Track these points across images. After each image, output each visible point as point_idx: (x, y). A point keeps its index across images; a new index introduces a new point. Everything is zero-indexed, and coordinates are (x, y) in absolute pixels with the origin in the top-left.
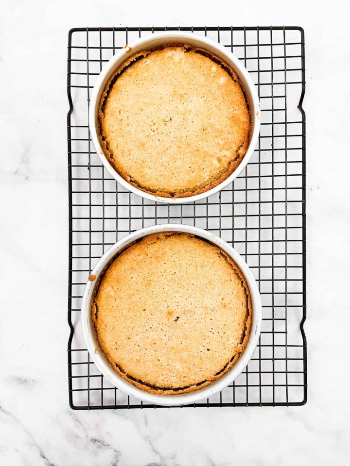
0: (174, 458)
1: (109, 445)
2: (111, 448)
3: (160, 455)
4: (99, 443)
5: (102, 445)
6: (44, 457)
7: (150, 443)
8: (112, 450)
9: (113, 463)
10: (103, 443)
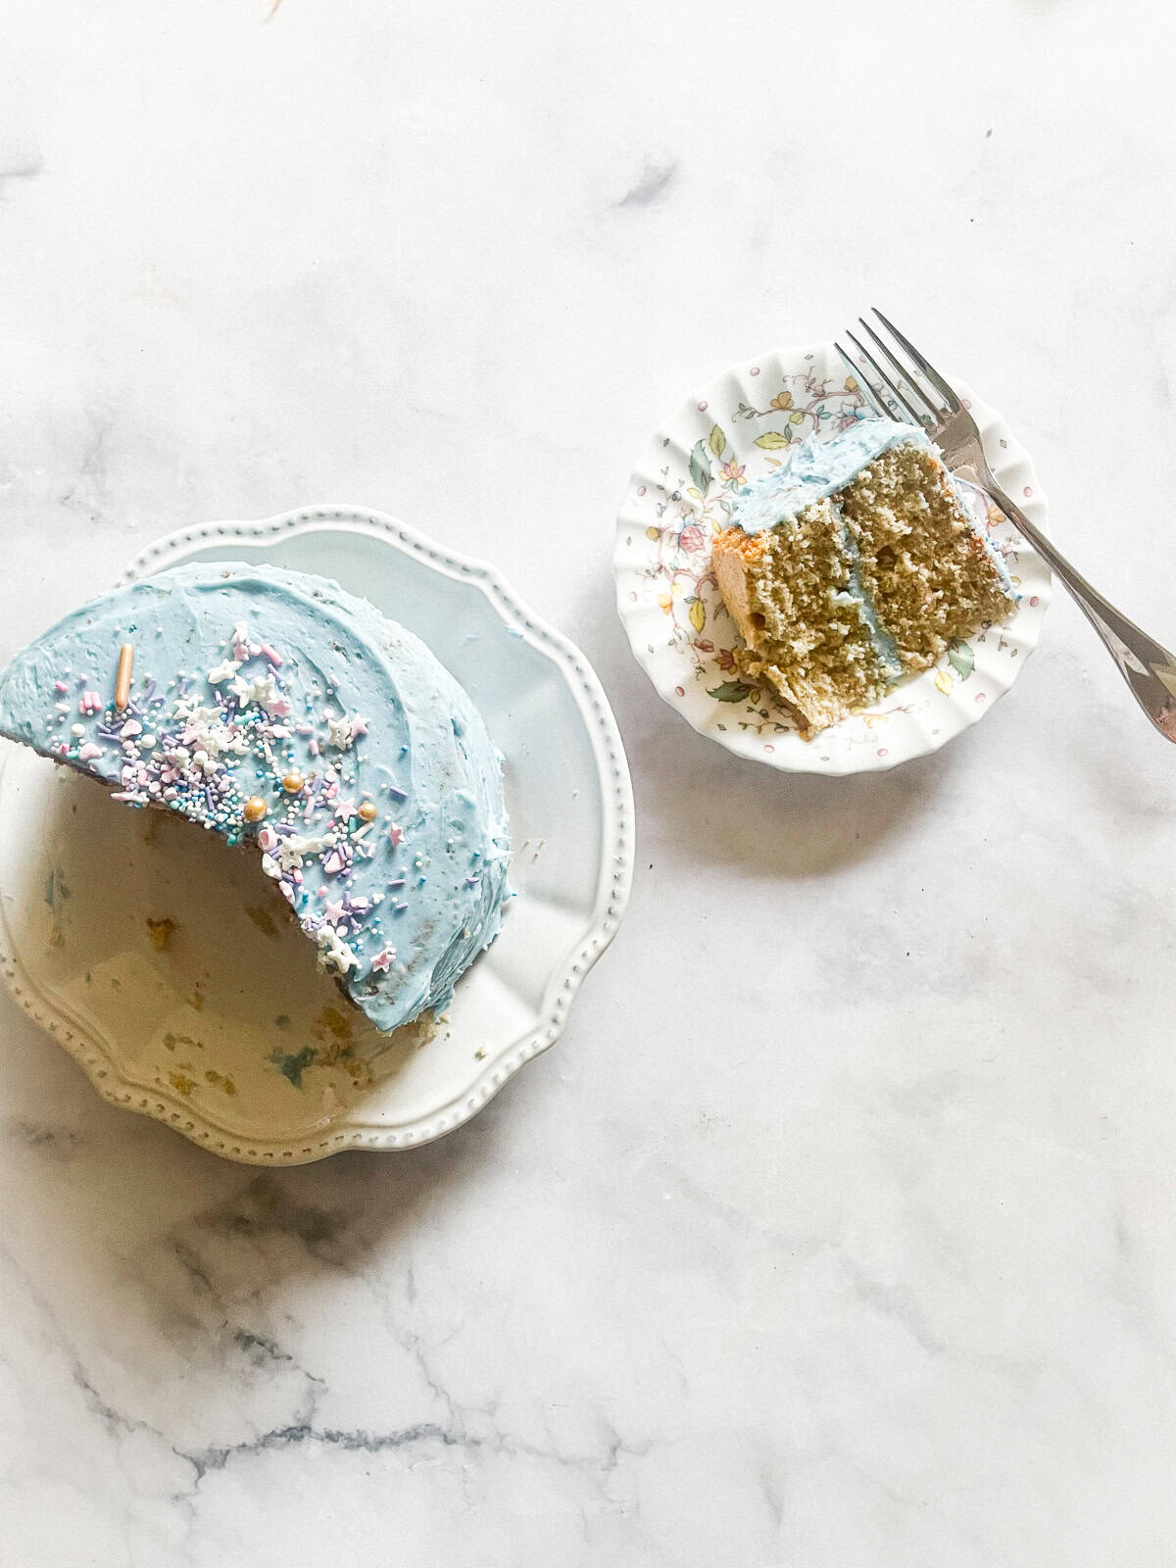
0: (491, 1409)
1: (290, 1358)
2: (297, 1367)
3: (448, 1396)
4: (261, 1349)
5: (270, 1354)
6: (87, 1386)
7: (421, 1360)
8: (300, 1374)
9: (299, 1416)
10: (272, 1352)
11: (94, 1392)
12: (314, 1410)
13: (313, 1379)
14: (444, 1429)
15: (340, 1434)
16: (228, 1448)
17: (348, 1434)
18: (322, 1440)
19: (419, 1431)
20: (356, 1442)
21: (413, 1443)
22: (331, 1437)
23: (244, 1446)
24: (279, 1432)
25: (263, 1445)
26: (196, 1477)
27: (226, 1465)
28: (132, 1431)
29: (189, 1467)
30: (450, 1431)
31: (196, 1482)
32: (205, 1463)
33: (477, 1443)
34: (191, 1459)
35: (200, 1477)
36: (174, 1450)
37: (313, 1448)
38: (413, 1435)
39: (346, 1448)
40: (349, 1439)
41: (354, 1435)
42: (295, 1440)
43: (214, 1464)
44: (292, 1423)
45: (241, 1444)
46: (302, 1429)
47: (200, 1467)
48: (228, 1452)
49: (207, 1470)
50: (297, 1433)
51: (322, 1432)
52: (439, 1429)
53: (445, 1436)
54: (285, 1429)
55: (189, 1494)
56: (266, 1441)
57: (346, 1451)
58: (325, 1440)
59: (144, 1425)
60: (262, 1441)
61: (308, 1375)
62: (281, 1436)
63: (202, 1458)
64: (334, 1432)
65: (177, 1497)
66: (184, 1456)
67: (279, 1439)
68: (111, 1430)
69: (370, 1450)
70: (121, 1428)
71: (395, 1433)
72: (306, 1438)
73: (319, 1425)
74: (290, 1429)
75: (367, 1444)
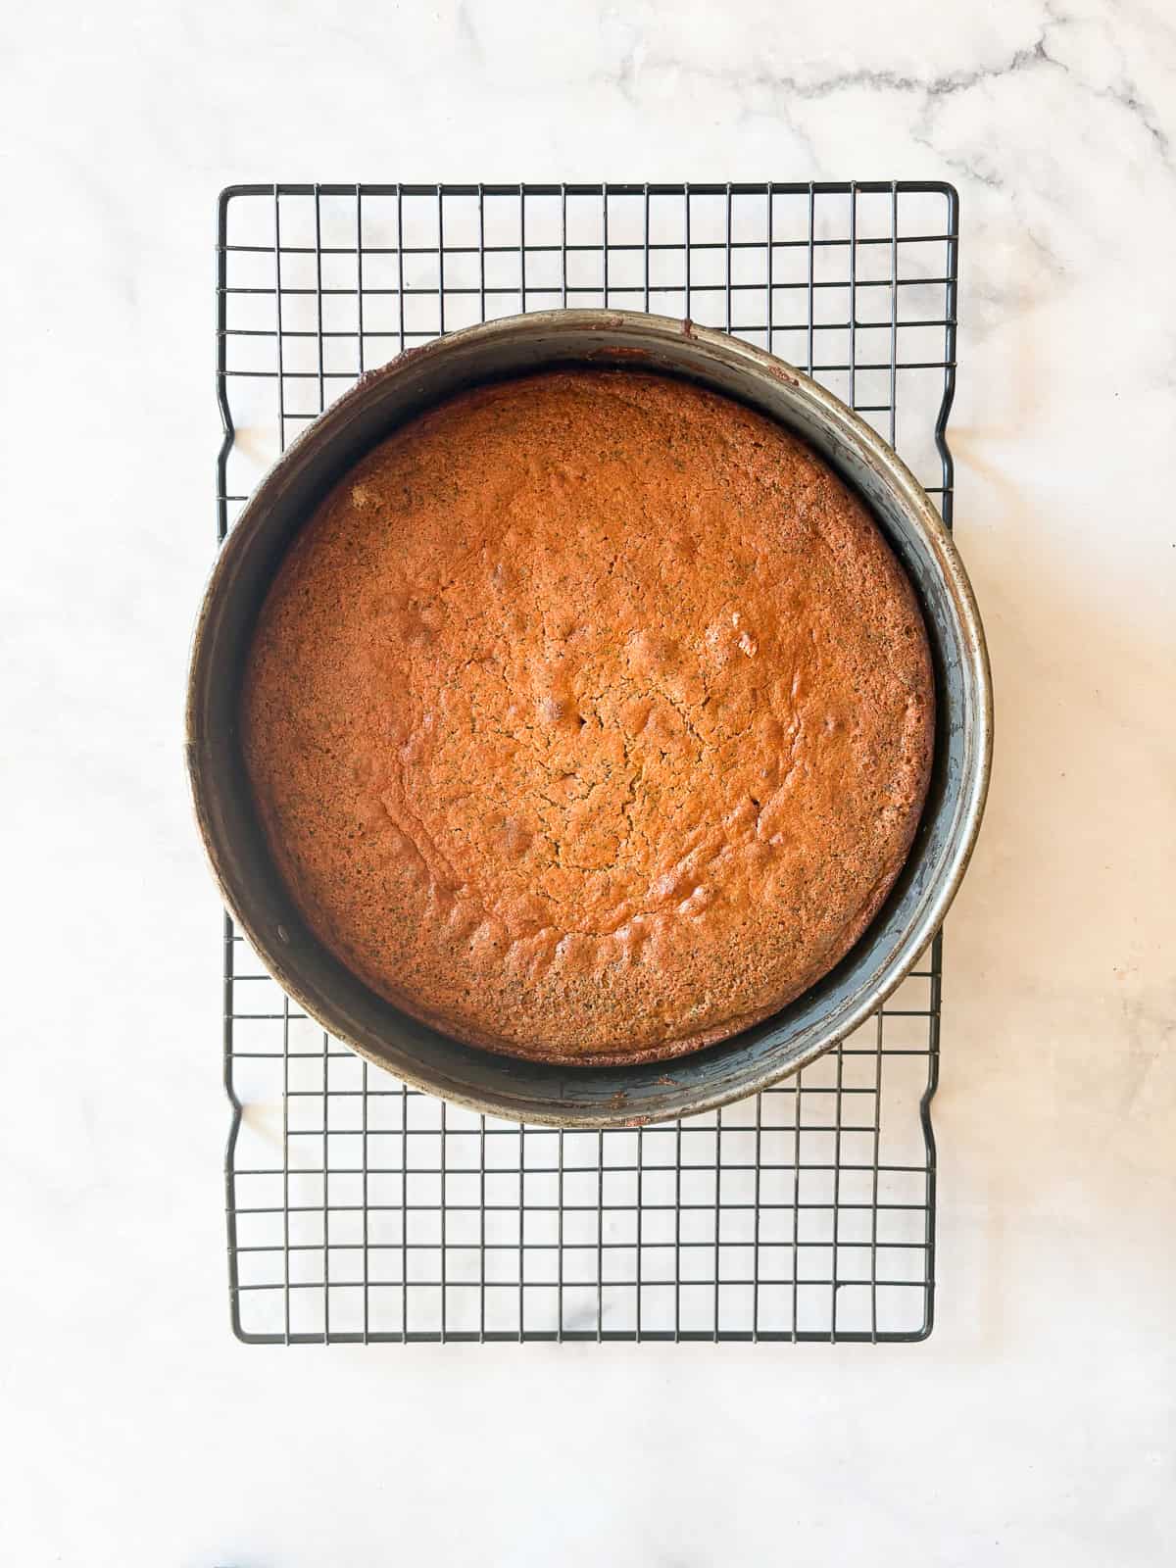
11: (1148, 126)
12: (925, 110)
13: (926, 142)
14: (793, 93)
15: (897, 87)
16: (1015, 71)
17: (890, 87)
18: (916, 81)
19: (817, 92)
20: (882, 79)
21: (824, 80)
22: (907, 84)
23: (996, 74)
24: (960, 88)
25: (976, 75)
26: (1044, 44)
27: (1014, 56)
28: (1109, 87)
29: (1051, 52)
30: (788, 92)
31: (1045, 36)
32: (1036, 56)
33: (761, 80)
34: (1048, 60)
35: (1040, 44)
36: (1067, 69)
37: (927, 75)
38: (825, 87)
39: (892, 74)
40: (889, 82)
41: (884, 86)
42: (944, 81)
43: (1027, 54)
44: (946, 96)
45: (999, 76)
46: (938, 91)
47: (1040, 51)
48: (1013, 67)
49: (1033, 50)
50: (943, 87)
51: (916, 89)
52: (800, 92)
53: (793, 87)
54: (954, 91)
55: (1052, 24)
56: (974, 78)
57: (892, 68)
58: (913, 80)
59: (1099, 95)
60: (978, 79)
61: (929, 145)
62: (958, 84)
63: (1039, 62)
64: (904, 90)
65: (1064, 20)
66: (1055, 62)
67: (960, 81)
68: (1132, 88)
69: (869, 73)
70: (1120, 89)
71: (843, 89)
72: (933, 81)
73: (919, 96)
74: (950, 91)
75: (872, 78)
